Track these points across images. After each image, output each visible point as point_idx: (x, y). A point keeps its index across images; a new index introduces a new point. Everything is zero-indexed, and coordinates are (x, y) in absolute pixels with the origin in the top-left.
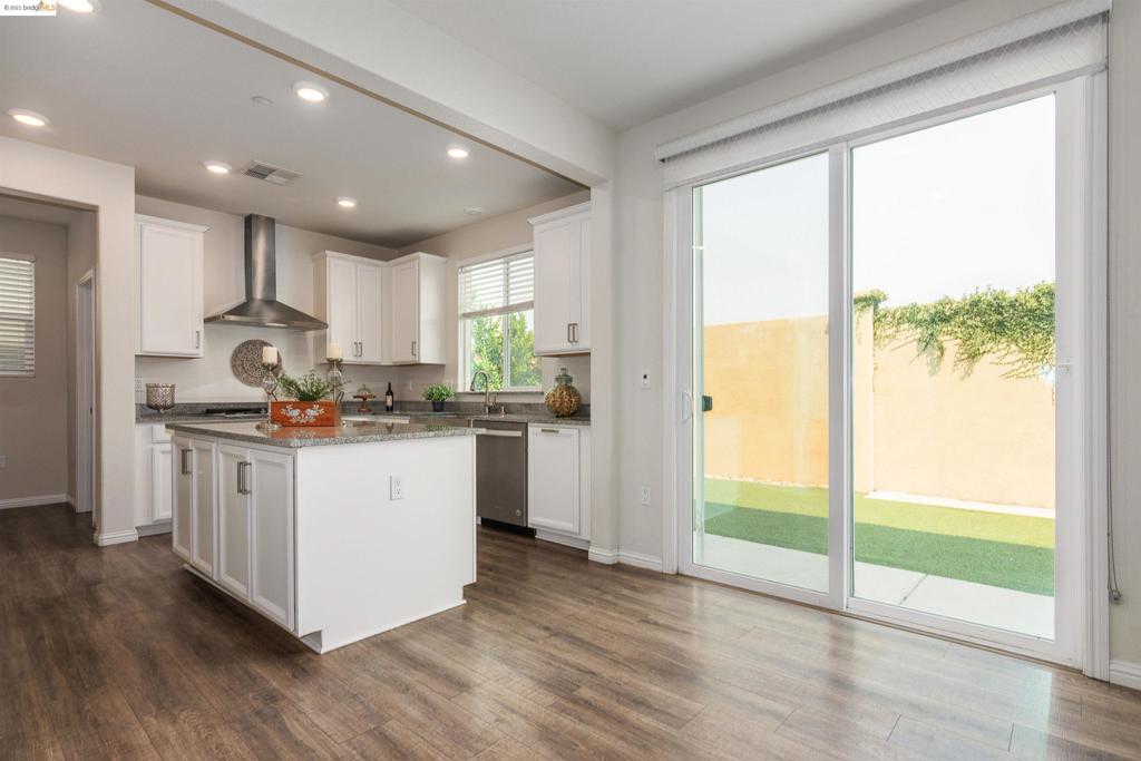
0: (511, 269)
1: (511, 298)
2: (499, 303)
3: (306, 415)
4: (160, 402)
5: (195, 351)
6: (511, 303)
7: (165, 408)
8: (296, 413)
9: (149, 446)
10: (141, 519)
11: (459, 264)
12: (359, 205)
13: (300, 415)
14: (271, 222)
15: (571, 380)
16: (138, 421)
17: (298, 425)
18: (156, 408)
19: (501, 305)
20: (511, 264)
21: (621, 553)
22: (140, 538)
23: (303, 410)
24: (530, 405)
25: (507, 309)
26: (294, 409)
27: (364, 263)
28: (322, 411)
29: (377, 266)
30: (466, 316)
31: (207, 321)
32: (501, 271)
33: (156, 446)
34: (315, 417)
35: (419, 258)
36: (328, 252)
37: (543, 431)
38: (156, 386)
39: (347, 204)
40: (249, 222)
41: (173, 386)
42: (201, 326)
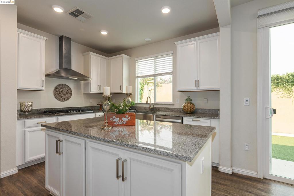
0: (157, 62)
1: (157, 71)
2: (153, 73)
3: (122, 120)
4: (26, 109)
5: (41, 88)
6: (157, 73)
7: (28, 111)
8: (118, 119)
9: (24, 129)
10: (19, 162)
11: (136, 59)
12: (109, 34)
13: (119, 121)
14: (69, 40)
15: (191, 100)
16: (18, 119)
17: (118, 125)
18: (25, 112)
19: (154, 74)
20: (157, 60)
21: (233, 169)
22: (19, 170)
23: (121, 118)
24: (168, 108)
25: (155, 75)
26: (116, 118)
27: (102, 58)
28: (129, 118)
29: (105, 59)
30: (139, 77)
31: (46, 76)
32: (154, 62)
33: (26, 129)
34: (126, 122)
35: (123, 56)
36: (90, 52)
37: (193, 120)
38: (25, 103)
39: (104, 33)
40: (61, 38)
41: (32, 103)
42: (43, 78)
